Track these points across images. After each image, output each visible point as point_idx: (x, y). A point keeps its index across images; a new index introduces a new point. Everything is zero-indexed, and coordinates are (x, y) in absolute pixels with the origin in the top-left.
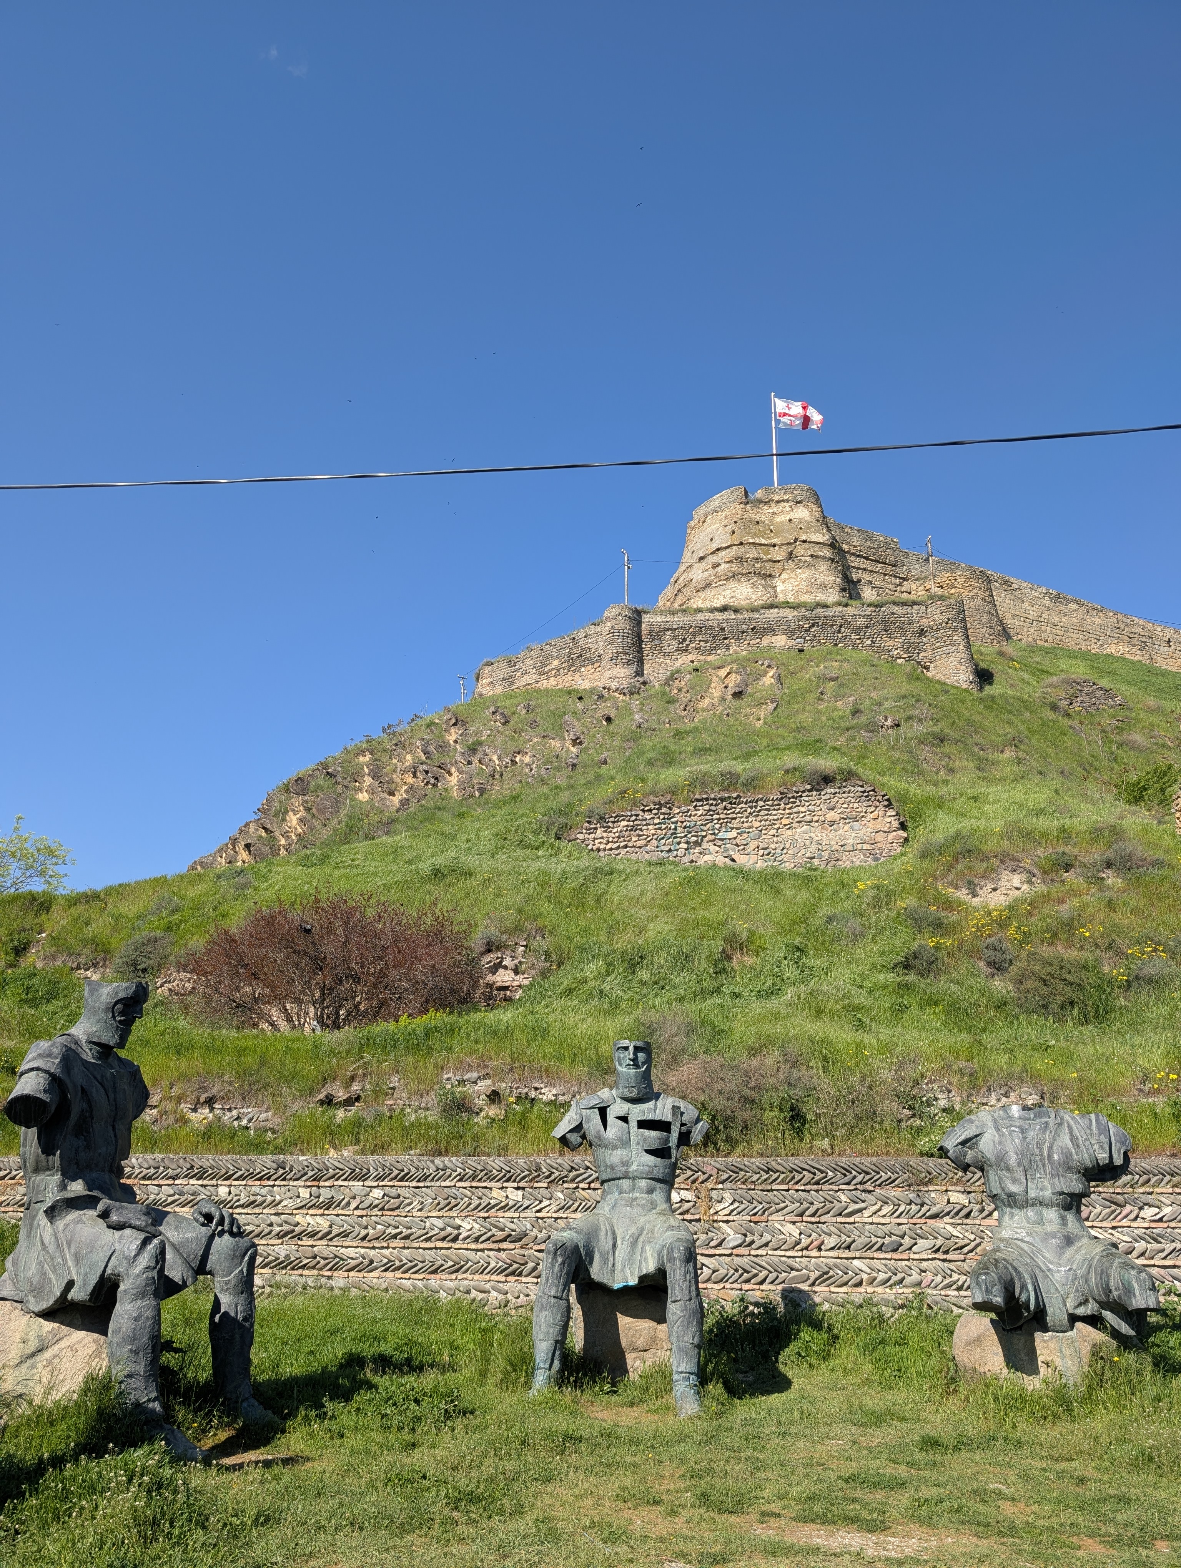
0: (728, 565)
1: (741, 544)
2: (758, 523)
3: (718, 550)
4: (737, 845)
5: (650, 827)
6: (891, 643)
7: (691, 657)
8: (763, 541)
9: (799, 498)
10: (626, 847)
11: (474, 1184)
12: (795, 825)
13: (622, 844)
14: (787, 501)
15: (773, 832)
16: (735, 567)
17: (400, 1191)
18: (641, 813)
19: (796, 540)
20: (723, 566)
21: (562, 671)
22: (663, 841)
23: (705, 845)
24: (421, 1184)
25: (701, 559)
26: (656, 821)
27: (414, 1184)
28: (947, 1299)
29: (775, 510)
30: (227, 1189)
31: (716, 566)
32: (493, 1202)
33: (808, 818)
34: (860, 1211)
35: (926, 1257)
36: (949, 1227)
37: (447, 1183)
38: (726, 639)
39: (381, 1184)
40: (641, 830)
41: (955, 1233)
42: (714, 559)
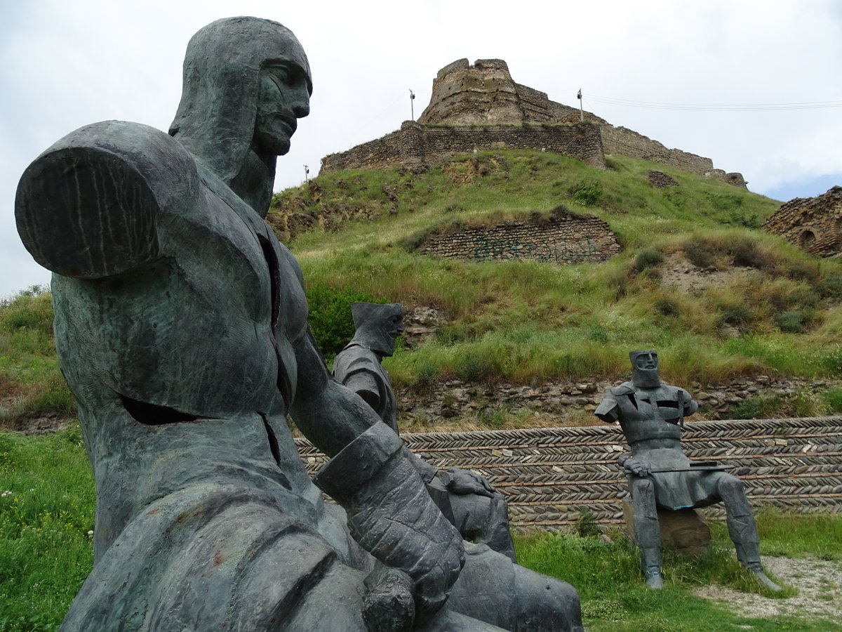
0: (460, 104)
1: (467, 91)
2: (476, 80)
3: (454, 94)
4: (524, 253)
5: (471, 243)
6: (561, 148)
7: (452, 153)
8: (479, 90)
9: (498, 66)
10: (457, 255)
11: (480, 448)
12: (556, 241)
13: (455, 253)
14: (492, 68)
15: (544, 245)
16: (464, 105)
17: (433, 454)
18: (465, 235)
19: (497, 90)
20: (457, 104)
21: (375, 160)
22: (479, 251)
23: (504, 253)
24: (446, 449)
25: (444, 99)
26: (475, 239)
27: (441, 450)
28: (781, 500)
29: (485, 72)
30: (314, 459)
31: (453, 104)
32: (494, 458)
33: (564, 237)
34: (724, 452)
35: (766, 476)
36: (778, 459)
37: (462, 448)
38: (471, 143)
39: (418, 450)
40: (465, 245)
41: (781, 462)
42: (452, 100)
